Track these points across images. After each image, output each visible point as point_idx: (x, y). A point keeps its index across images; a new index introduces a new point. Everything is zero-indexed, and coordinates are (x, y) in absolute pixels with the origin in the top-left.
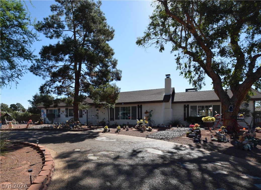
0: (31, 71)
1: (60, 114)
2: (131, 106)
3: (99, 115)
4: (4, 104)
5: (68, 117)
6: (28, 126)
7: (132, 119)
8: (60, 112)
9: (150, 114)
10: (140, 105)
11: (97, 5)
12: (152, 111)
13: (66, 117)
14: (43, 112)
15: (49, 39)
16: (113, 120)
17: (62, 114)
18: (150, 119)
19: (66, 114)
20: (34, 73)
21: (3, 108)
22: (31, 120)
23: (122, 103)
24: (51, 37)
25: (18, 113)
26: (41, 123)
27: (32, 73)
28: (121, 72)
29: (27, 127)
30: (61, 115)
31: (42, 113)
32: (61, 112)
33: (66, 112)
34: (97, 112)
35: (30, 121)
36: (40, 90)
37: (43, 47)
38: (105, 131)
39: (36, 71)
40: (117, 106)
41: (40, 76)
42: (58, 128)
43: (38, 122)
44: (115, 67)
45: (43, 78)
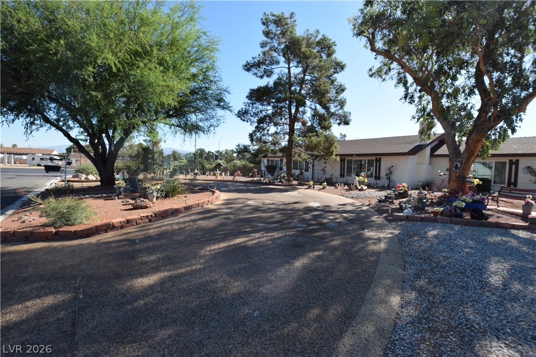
0: (239, 117)
1: (282, 167)
2: (367, 158)
3: (327, 169)
6: (235, 178)
8: (282, 164)
9: (390, 171)
10: (378, 157)
11: (314, 34)
12: (392, 166)
14: (263, 162)
15: (259, 78)
16: (344, 177)
17: (285, 166)
18: (390, 178)
20: (241, 119)
21: (227, 156)
22: (239, 171)
23: (354, 154)
24: (261, 77)
25: (236, 163)
26: (254, 175)
27: (239, 119)
28: (350, 114)
29: (233, 179)
31: (262, 164)
32: (284, 164)
34: (325, 165)
35: (238, 173)
37: (251, 90)
38: (309, 187)
39: (243, 116)
40: (349, 158)
41: (247, 122)
42: (264, 182)
43: (251, 174)
44: (342, 108)
45: (251, 124)
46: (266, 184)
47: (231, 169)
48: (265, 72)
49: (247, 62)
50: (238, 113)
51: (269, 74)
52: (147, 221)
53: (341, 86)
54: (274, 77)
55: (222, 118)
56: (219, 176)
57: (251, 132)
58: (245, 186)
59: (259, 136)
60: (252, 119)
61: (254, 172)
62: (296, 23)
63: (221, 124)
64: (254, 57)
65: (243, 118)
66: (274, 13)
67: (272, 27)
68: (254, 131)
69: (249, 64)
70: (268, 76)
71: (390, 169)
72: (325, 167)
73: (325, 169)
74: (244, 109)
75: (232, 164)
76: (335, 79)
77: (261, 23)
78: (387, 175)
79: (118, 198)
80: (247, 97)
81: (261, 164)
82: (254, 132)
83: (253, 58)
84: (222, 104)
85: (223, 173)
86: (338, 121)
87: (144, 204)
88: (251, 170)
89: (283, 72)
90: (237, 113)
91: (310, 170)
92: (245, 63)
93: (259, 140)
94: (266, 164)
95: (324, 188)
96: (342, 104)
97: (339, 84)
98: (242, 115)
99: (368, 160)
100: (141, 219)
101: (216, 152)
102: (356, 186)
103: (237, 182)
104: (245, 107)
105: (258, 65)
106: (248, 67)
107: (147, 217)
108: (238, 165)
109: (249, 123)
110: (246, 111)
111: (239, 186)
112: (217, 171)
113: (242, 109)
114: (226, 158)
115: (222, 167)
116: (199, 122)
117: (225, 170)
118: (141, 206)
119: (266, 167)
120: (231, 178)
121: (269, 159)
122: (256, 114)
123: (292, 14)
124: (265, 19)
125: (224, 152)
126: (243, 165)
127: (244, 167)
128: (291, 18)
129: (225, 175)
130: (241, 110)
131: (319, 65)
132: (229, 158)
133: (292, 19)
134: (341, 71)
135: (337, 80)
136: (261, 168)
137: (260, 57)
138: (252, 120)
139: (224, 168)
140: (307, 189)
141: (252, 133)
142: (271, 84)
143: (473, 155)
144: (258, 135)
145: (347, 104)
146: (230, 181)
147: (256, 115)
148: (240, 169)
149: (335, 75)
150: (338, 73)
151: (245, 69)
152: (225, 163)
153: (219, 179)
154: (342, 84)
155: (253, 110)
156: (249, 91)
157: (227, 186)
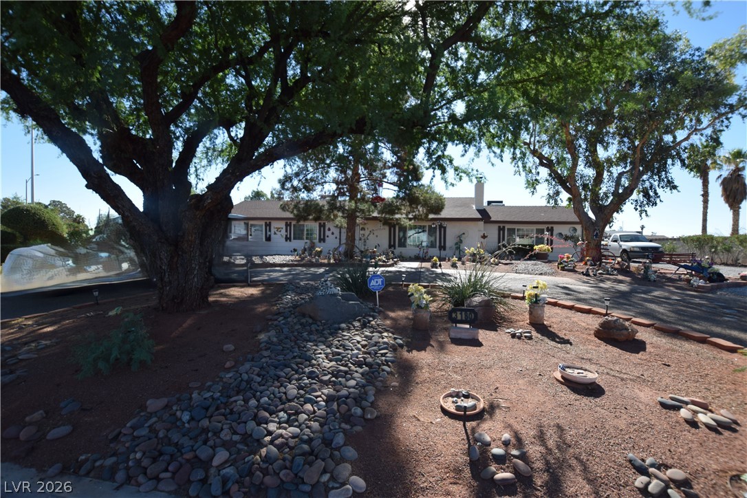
1: (270, 235)
2: (427, 224)
5: (290, 241)
8: (270, 231)
9: (460, 239)
12: (464, 234)
13: (286, 241)
16: (394, 248)
17: (275, 233)
19: (286, 236)
30: (273, 236)
32: (273, 230)
33: (286, 231)
72: (364, 235)
78: (456, 244)
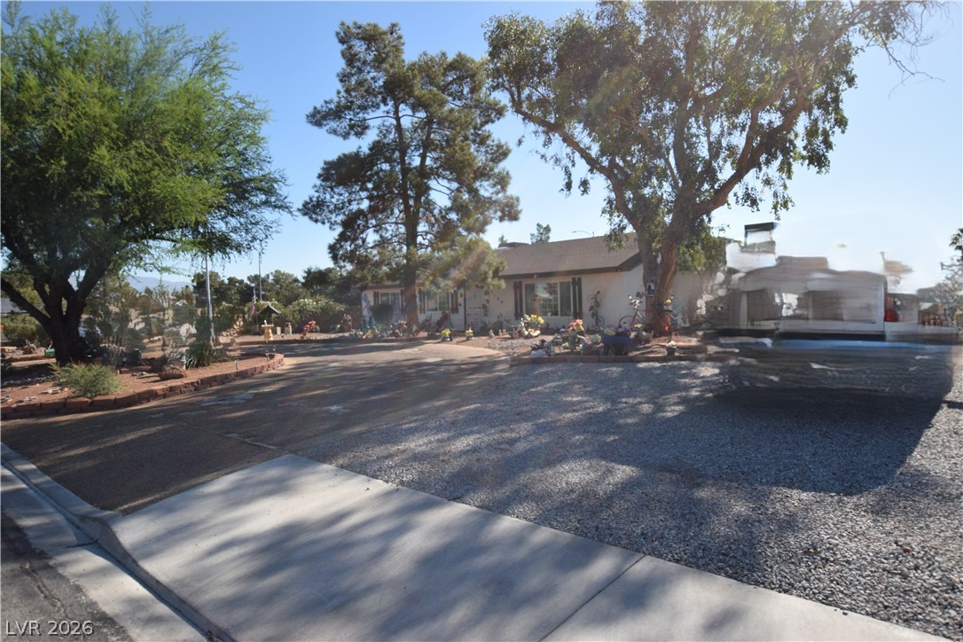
0: (305, 214)
3: (490, 306)
4: (284, 274)
6: (304, 335)
7: (562, 315)
9: (596, 301)
10: (576, 277)
12: (599, 292)
14: (366, 300)
15: (341, 139)
18: (597, 314)
20: (311, 218)
21: (281, 288)
22: (314, 322)
23: (534, 274)
24: (346, 136)
25: (305, 305)
26: (346, 327)
27: (306, 218)
28: (518, 199)
29: (302, 338)
31: (364, 304)
34: (486, 297)
35: (311, 325)
36: (330, 253)
37: (326, 163)
38: (444, 340)
39: (314, 213)
40: (529, 281)
41: (323, 223)
42: (364, 337)
43: (339, 326)
44: (504, 188)
45: (331, 228)
46: (368, 341)
47: (294, 318)
48: (352, 127)
49: (315, 108)
50: (304, 206)
51: (360, 129)
52: (192, 389)
53: (499, 146)
54: (372, 136)
55: (274, 225)
56: (271, 335)
57: (332, 241)
58: (326, 347)
59: (349, 249)
60: (333, 217)
61: (345, 321)
62: (402, 41)
63: (274, 235)
64: (327, 99)
65: (314, 216)
66: (359, 23)
67: (359, 47)
68: (337, 240)
69: (319, 112)
70: (358, 134)
71: (595, 298)
72: (488, 301)
73: (487, 305)
74: (314, 199)
75: (294, 306)
76: (487, 134)
77: (337, 41)
78: (591, 308)
79: (121, 373)
80: (320, 176)
81: (360, 303)
82: (339, 241)
83: (326, 102)
84: (273, 199)
85: (279, 329)
86: (499, 214)
87: (178, 372)
88: (338, 317)
89: (388, 124)
90: (301, 207)
91: (461, 309)
92: (311, 110)
93: (350, 257)
94: (372, 303)
95: (468, 339)
96: (503, 181)
97: (496, 142)
98: (313, 209)
99: (561, 283)
100: (186, 387)
101: (249, 278)
102: (520, 332)
103: (309, 341)
104: (317, 194)
105: (337, 113)
106: (318, 118)
107: (192, 383)
108: (310, 308)
109: (328, 225)
110: (318, 201)
111: (314, 348)
112: (264, 324)
113: (311, 199)
114: (278, 293)
115: (274, 315)
116: (232, 234)
117: (281, 322)
118: (173, 374)
119: (371, 309)
120: (298, 337)
121: (376, 291)
122: (338, 209)
123: (394, 25)
124: (345, 33)
125: (271, 277)
126: (321, 308)
127: (324, 310)
128: (392, 34)
129: (283, 332)
130: (308, 201)
131: (450, 119)
132: (287, 293)
133: (395, 35)
134: (498, 119)
135: (493, 135)
136: (361, 312)
137: (340, 95)
138: (333, 220)
139: (278, 318)
140: (439, 343)
141: (335, 244)
142: (365, 150)
143: (669, 270)
144: (348, 246)
145: (511, 181)
146: (295, 341)
147: (340, 209)
148: (314, 316)
149: (488, 127)
150: (493, 122)
151: (312, 122)
152: (280, 305)
153: (272, 339)
154: (503, 142)
155: (334, 200)
156: (322, 165)
157: (292, 349)
